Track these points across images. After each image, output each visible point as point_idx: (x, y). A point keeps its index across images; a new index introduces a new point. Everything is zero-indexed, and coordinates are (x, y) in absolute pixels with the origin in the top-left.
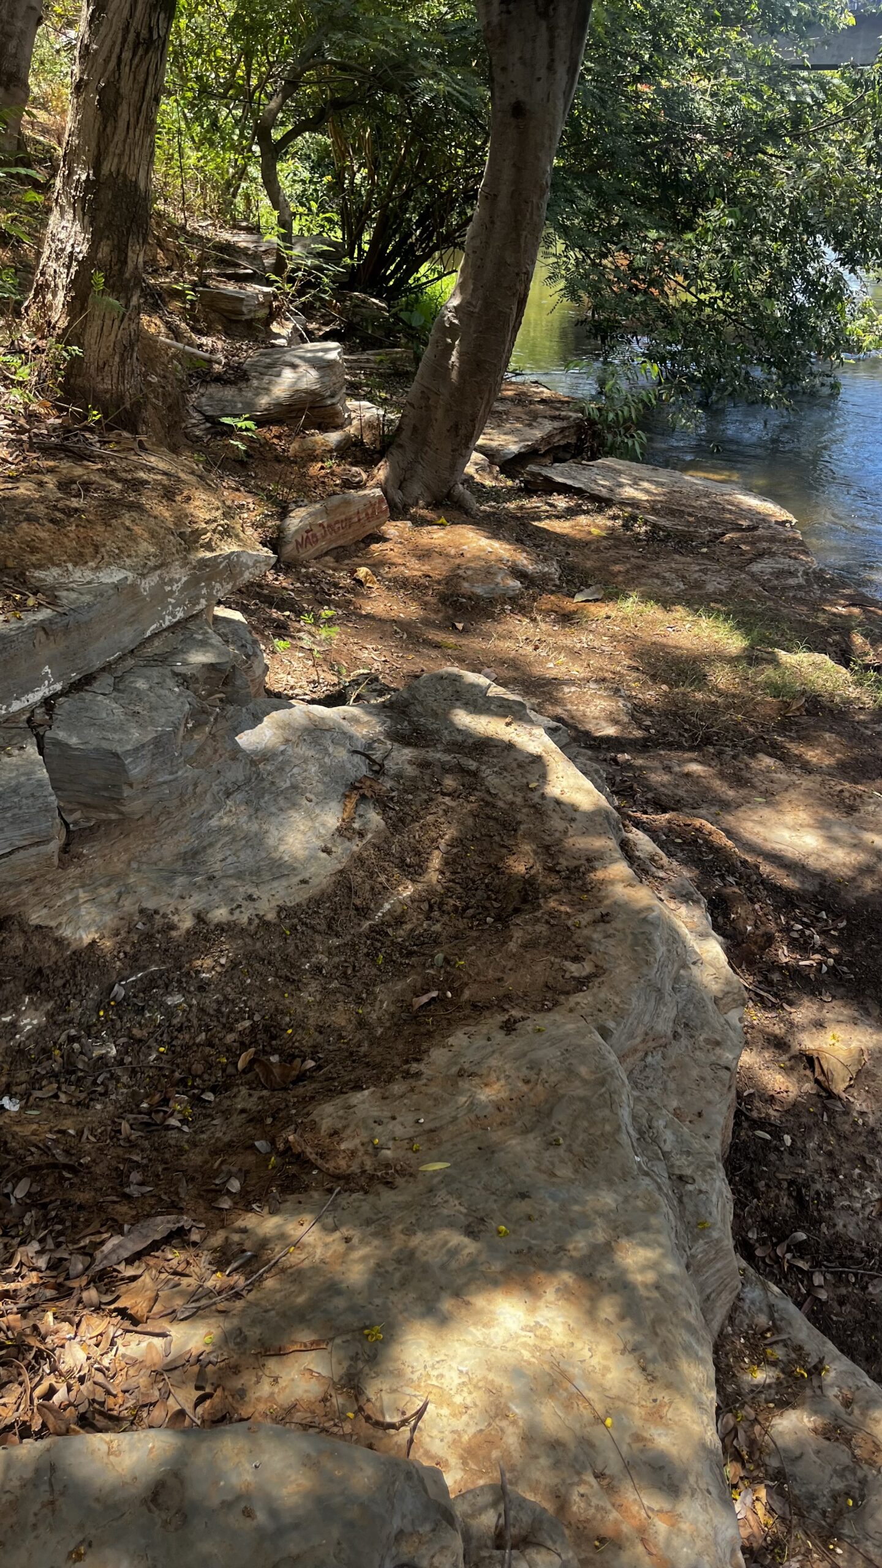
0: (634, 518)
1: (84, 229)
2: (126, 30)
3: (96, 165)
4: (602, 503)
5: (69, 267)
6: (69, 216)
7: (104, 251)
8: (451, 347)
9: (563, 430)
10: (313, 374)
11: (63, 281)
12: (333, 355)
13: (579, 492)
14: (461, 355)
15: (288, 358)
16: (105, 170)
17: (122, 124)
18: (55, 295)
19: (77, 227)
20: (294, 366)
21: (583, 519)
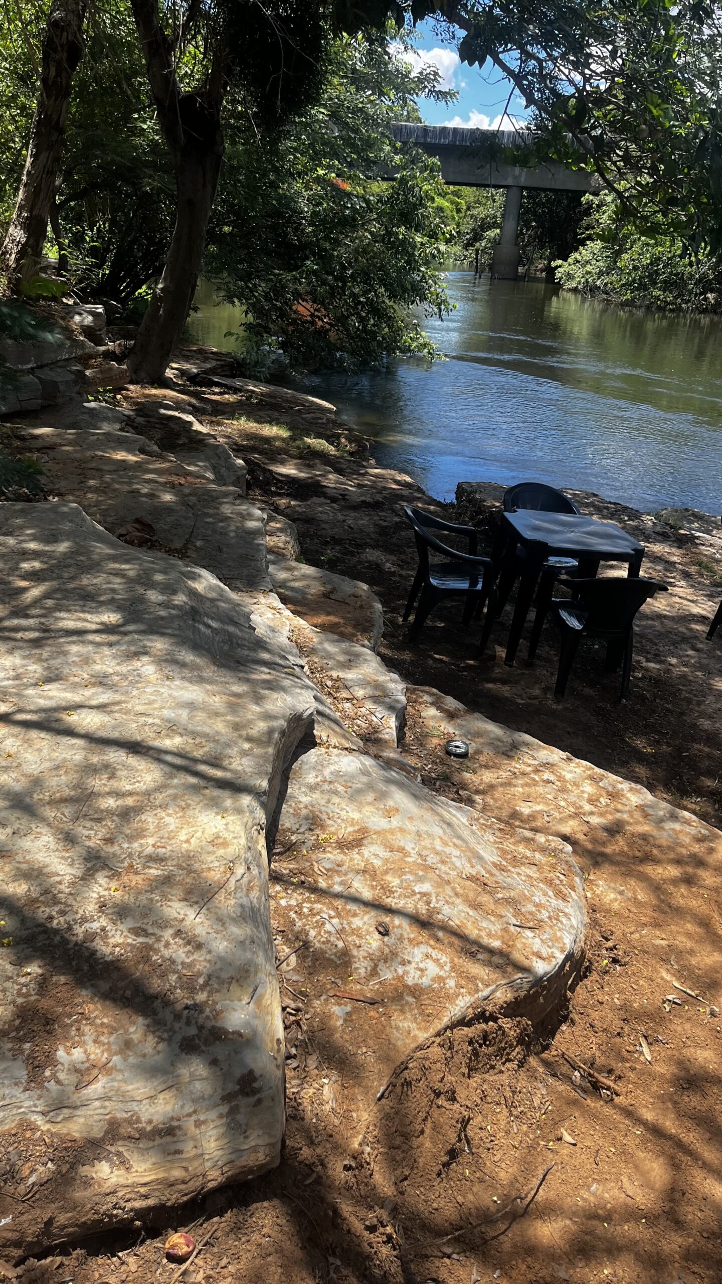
0: (251, 396)
1: (25, 233)
2: (45, 167)
3: (30, 211)
4: (236, 390)
5: (17, 246)
6: (19, 228)
7: (31, 241)
8: (160, 307)
9: (222, 366)
10: (90, 318)
11: (15, 250)
12: (100, 310)
13: (226, 386)
14: (164, 311)
15: (77, 310)
16: (34, 213)
17: (41, 199)
18: (10, 255)
19: (22, 232)
20: (80, 314)
21: (227, 396)
